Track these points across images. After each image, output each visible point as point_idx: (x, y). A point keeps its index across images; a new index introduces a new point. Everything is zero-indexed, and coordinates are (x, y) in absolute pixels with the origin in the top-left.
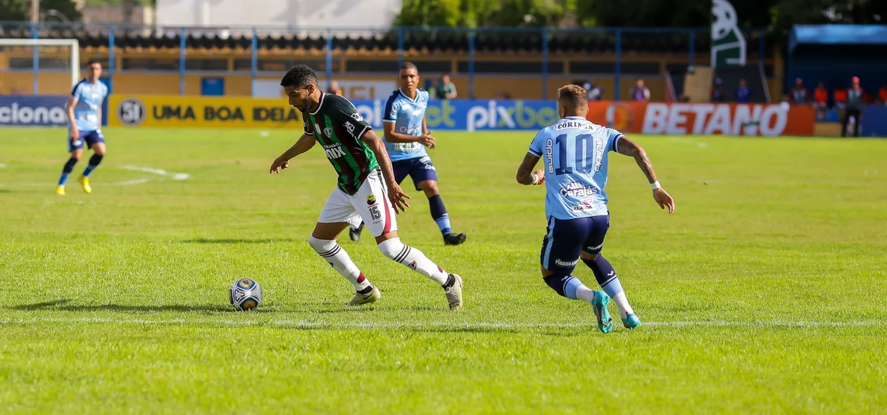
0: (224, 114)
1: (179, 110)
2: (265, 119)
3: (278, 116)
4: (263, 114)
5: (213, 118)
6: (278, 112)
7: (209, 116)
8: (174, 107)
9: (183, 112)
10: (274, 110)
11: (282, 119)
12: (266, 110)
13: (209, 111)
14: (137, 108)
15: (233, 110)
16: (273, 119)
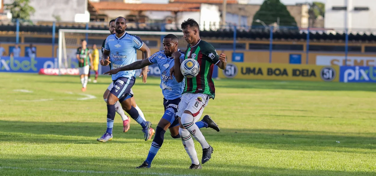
0: (277, 72)
1: (254, 69)
2: (298, 75)
3: (305, 74)
4: (298, 73)
5: (271, 74)
6: (305, 72)
7: (270, 73)
8: (252, 68)
9: (257, 70)
10: (303, 70)
11: (307, 75)
12: (299, 70)
13: (270, 71)
14: (233, 68)
15: (282, 70)
16: (303, 75)
